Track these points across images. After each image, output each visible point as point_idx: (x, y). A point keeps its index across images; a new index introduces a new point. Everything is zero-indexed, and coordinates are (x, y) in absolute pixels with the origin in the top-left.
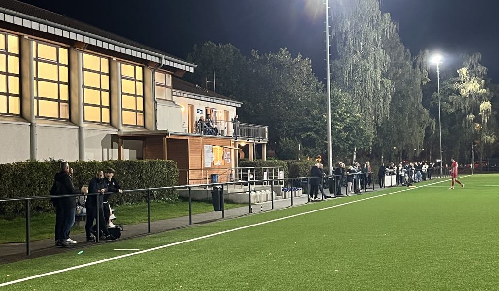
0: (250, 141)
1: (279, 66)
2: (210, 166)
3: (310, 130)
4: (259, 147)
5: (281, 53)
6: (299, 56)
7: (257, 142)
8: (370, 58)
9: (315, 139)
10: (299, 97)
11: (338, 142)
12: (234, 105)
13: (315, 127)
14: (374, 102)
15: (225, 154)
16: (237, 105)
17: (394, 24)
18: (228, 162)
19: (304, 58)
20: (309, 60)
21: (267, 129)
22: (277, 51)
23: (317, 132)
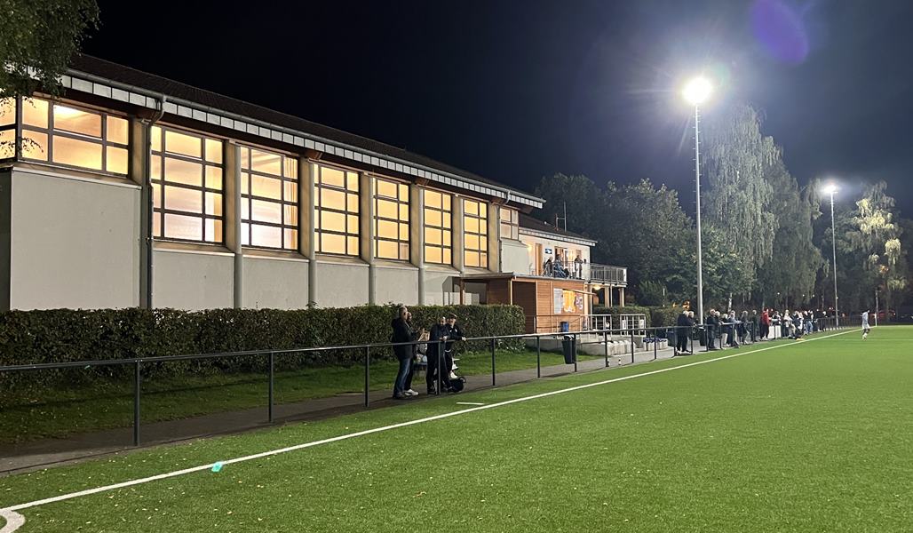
0: (605, 285)
1: (640, 200)
2: (560, 312)
3: (677, 272)
4: (616, 291)
5: (641, 184)
6: (663, 189)
7: (614, 285)
8: (748, 188)
9: (682, 283)
10: (663, 234)
12: (587, 243)
13: (682, 269)
14: (754, 240)
15: (577, 299)
16: (591, 244)
17: (777, 149)
18: (580, 309)
19: (669, 190)
20: (675, 192)
21: (625, 271)
22: (637, 182)
23: (684, 275)
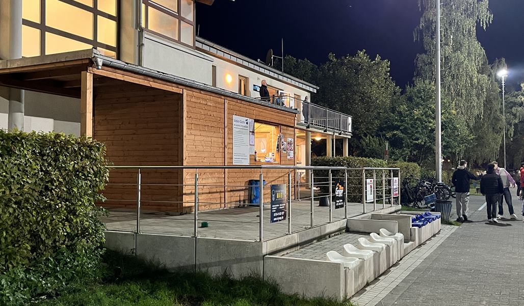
0: (328, 132)
1: (357, 69)
2: (247, 163)
3: (397, 128)
5: (358, 55)
6: (378, 58)
7: (337, 134)
9: (402, 139)
11: (430, 142)
12: (308, 88)
13: (402, 125)
15: (283, 140)
16: (311, 90)
17: (491, 13)
18: (288, 157)
19: (383, 59)
20: (388, 61)
21: (350, 120)
23: (405, 131)
